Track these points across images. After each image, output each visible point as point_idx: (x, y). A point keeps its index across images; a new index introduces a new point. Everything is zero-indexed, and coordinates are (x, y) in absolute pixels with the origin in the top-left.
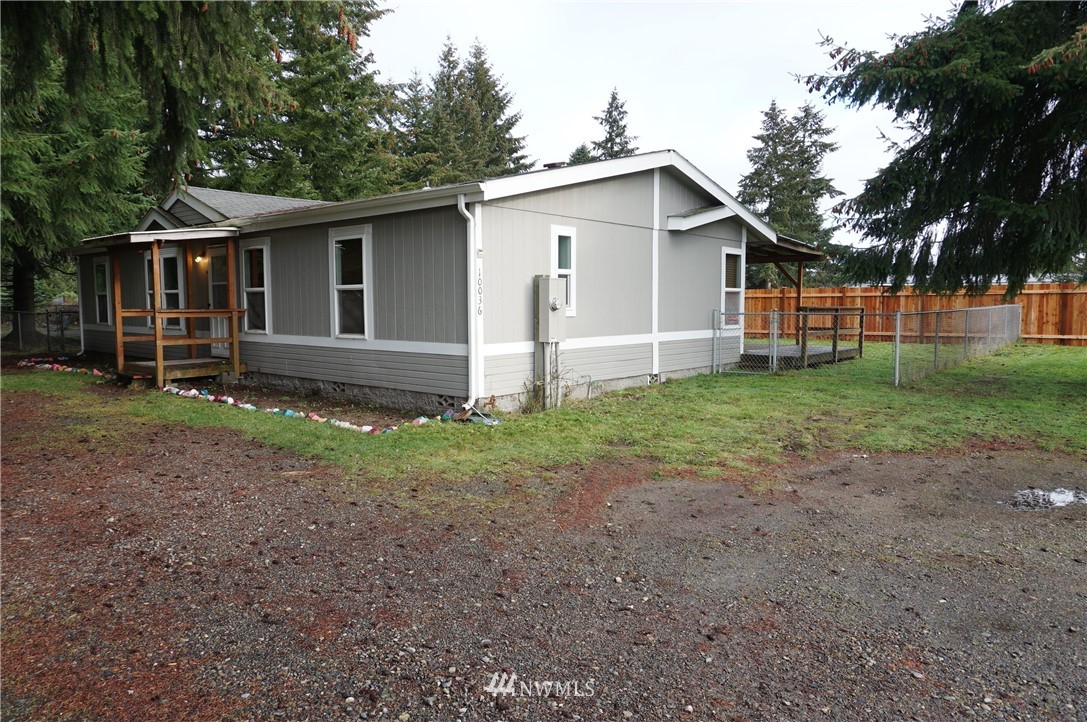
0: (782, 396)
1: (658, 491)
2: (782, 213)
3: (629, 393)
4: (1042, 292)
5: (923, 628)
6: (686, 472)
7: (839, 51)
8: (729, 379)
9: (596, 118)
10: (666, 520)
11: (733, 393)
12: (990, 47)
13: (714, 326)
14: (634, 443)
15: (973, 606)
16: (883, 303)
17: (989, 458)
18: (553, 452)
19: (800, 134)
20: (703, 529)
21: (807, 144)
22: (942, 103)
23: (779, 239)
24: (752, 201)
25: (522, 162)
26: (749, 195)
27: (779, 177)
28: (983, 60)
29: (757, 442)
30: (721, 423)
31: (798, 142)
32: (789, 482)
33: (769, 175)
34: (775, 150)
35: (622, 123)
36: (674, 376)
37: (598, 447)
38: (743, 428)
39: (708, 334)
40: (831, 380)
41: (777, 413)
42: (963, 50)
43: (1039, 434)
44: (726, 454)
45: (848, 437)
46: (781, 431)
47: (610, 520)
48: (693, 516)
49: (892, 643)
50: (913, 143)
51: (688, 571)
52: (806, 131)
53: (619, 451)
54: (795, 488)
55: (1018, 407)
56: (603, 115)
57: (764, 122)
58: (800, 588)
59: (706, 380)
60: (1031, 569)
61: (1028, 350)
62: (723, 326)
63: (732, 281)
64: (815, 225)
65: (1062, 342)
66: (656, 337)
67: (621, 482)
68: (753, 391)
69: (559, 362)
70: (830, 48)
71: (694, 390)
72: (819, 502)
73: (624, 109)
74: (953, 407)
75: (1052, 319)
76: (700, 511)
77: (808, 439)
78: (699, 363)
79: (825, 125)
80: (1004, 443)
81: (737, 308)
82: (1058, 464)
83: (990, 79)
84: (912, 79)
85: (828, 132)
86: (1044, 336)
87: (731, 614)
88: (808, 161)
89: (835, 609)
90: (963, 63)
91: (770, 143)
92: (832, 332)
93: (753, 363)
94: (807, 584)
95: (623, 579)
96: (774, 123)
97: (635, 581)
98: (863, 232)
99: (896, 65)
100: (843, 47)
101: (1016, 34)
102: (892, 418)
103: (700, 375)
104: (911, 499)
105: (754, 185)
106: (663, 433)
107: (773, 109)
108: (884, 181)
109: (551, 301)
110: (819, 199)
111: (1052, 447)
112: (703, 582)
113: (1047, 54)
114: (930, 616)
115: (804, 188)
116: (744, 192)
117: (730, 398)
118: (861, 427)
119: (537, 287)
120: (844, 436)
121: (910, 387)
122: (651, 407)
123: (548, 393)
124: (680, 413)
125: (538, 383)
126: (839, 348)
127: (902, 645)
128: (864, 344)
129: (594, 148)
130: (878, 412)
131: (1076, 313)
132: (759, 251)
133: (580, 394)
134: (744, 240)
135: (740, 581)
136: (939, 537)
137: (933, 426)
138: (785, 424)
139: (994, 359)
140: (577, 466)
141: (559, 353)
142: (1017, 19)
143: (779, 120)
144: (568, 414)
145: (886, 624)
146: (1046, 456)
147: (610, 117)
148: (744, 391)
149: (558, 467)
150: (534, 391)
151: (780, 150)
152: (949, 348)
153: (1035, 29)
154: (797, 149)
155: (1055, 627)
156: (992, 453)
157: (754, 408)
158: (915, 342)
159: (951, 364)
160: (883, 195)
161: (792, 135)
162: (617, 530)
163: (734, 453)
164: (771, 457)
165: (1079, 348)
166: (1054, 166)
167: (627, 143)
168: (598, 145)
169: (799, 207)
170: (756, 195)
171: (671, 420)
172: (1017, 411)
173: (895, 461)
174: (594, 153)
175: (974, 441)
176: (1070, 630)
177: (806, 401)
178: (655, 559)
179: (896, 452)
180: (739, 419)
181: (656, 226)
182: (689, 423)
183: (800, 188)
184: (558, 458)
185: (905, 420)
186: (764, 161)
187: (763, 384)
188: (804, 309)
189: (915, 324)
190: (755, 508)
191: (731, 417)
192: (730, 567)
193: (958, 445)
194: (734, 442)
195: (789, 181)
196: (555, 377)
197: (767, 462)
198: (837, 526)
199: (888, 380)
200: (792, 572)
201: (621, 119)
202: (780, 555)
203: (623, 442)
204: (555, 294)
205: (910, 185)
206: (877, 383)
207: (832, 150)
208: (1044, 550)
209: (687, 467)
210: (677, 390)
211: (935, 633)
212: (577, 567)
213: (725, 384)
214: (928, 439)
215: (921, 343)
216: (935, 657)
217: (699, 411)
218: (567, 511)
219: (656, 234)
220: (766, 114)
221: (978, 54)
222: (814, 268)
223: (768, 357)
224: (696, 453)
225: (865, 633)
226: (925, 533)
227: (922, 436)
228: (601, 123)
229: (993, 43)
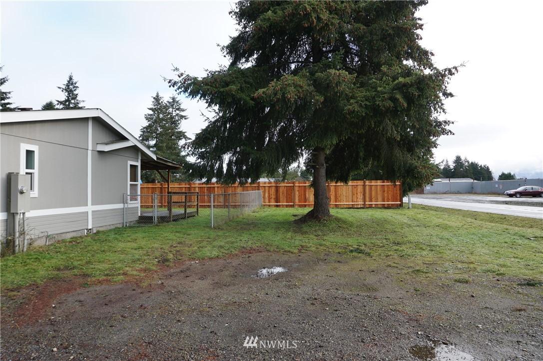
0: (159, 236)
1: (87, 294)
2: (162, 147)
3: (74, 241)
4: (269, 185)
5: (218, 339)
6: (104, 280)
7: (182, 74)
8: (132, 229)
9: (59, 88)
10: (90, 309)
11: (133, 236)
12: (244, 83)
13: (124, 201)
14: (74, 268)
15: (239, 324)
16: (208, 190)
17: (249, 257)
18: (17, 280)
19: (171, 110)
20: (111, 310)
21: (174, 115)
22: (226, 103)
23: (157, 158)
24: (147, 140)
25: (8, 106)
26: (146, 136)
27: (160, 129)
28: (241, 87)
29: (145, 260)
30: (126, 252)
31: (169, 113)
32: (160, 279)
33: (156, 127)
34: (158, 116)
35: (75, 92)
36: (101, 229)
37: (50, 272)
38: (137, 254)
39: (121, 206)
40: (183, 227)
41: (156, 245)
42: (233, 82)
43: (268, 245)
44: (127, 269)
45: (189, 254)
46: (157, 254)
47: (53, 315)
48: (106, 304)
49: (204, 350)
50: (215, 119)
51: (100, 336)
52: (173, 108)
53: (64, 273)
54: (163, 281)
55: (260, 234)
56: (64, 87)
57: (153, 102)
58: (161, 333)
59: (119, 231)
60: (262, 303)
61: (265, 210)
62: (129, 201)
63: (134, 178)
64: (178, 153)
65: (277, 206)
66: (90, 208)
67: (63, 291)
68: (144, 235)
69: (25, 224)
70: (178, 73)
71: (112, 236)
72: (174, 287)
73: (77, 85)
74: (235, 236)
75: (273, 197)
76: (110, 301)
77: (170, 256)
78: (116, 221)
79: (182, 107)
80: (254, 250)
81: (136, 192)
82: (274, 257)
83: (243, 96)
84: (213, 92)
85: (183, 110)
86: (271, 204)
87: (123, 355)
88: (174, 123)
89: (178, 340)
90: (233, 87)
91: (156, 112)
92: (184, 204)
93: (145, 220)
94: (165, 330)
95: (58, 349)
96: (158, 103)
97: (66, 348)
98: (196, 157)
99: (207, 84)
100: (184, 73)
101: (253, 79)
102: (210, 243)
103: (116, 228)
104: (216, 279)
105: (148, 132)
106: (93, 260)
107: (157, 96)
108: (203, 135)
109: (20, 188)
110: (180, 141)
111: (272, 250)
112: (108, 340)
113: (261, 91)
114: (221, 333)
115: (173, 135)
116: (143, 135)
117: (132, 239)
118: (196, 248)
119: (10, 180)
120: (188, 253)
121: (218, 228)
122: (86, 247)
123: (17, 243)
124: (103, 249)
125: (10, 238)
126: (187, 212)
127: (207, 350)
128: (199, 209)
129: (58, 104)
130: (204, 241)
131: (281, 194)
132: (147, 164)
133: (41, 243)
134: (140, 158)
135: (129, 335)
136: (227, 295)
137: (227, 245)
138: (160, 250)
139: (252, 214)
140: (34, 286)
141: (25, 219)
142: (253, 73)
143: (160, 102)
144: (31, 255)
145: (201, 342)
146: (270, 254)
147: (68, 88)
148: (140, 235)
149: (21, 288)
150: (6, 243)
151: (161, 116)
152: (235, 210)
153: (260, 79)
154: (169, 116)
155: (269, 326)
156: (250, 255)
157: (144, 243)
158: (222, 208)
159: (235, 217)
160: (204, 141)
161: (167, 110)
162: (57, 320)
163: (132, 267)
164: (151, 267)
165: (283, 208)
166: (269, 133)
167: (78, 103)
168: (61, 103)
169: (170, 144)
170: (149, 137)
171: (97, 253)
172: (260, 236)
173: (210, 263)
174: (57, 107)
175: (243, 250)
176: (275, 326)
177: (171, 238)
178: (80, 333)
179: (211, 259)
180: (136, 249)
181: (90, 148)
182: (108, 254)
183: (171, 135)
184: (20, 283)
185: (215, 243)
186: (153, 121)
187: (150, 230)
188: (171, 193)
189: (222, 199)
190: (141, 295)
191: (132, 249)
192: (125, 329)
193: (237, 252)
194: (132, 262)
195: (166, 131)
196: (23, 233)
197: (149, 270)
198: (182, 298)
199: (209, 225)
200: (157, 325)
201: (75, 90)
202: (153, 317)
203: (67, 268)
204: (23, 184)
205: (215, 137)
206: (204, 227)
207: (185, 119)
208: (267, 294)
209: (105, 278)
210: (103, 237)
211: (223, 340)
212: (26, 348)
213: (129, 232)
214: (224, 251)
215: (224, 208)
216: (222, 352)
217: (114, 247)
218: (23, 314)
219: (90, 153)
220: (154, 98)
221: (239, 85)
222: (178, 173)
223: (152, 217)
224: (110, 270)
225: (191, 348)
226: (221, 295)
227: (222, 250)
228: (63, 91)
229: (245, 81)
